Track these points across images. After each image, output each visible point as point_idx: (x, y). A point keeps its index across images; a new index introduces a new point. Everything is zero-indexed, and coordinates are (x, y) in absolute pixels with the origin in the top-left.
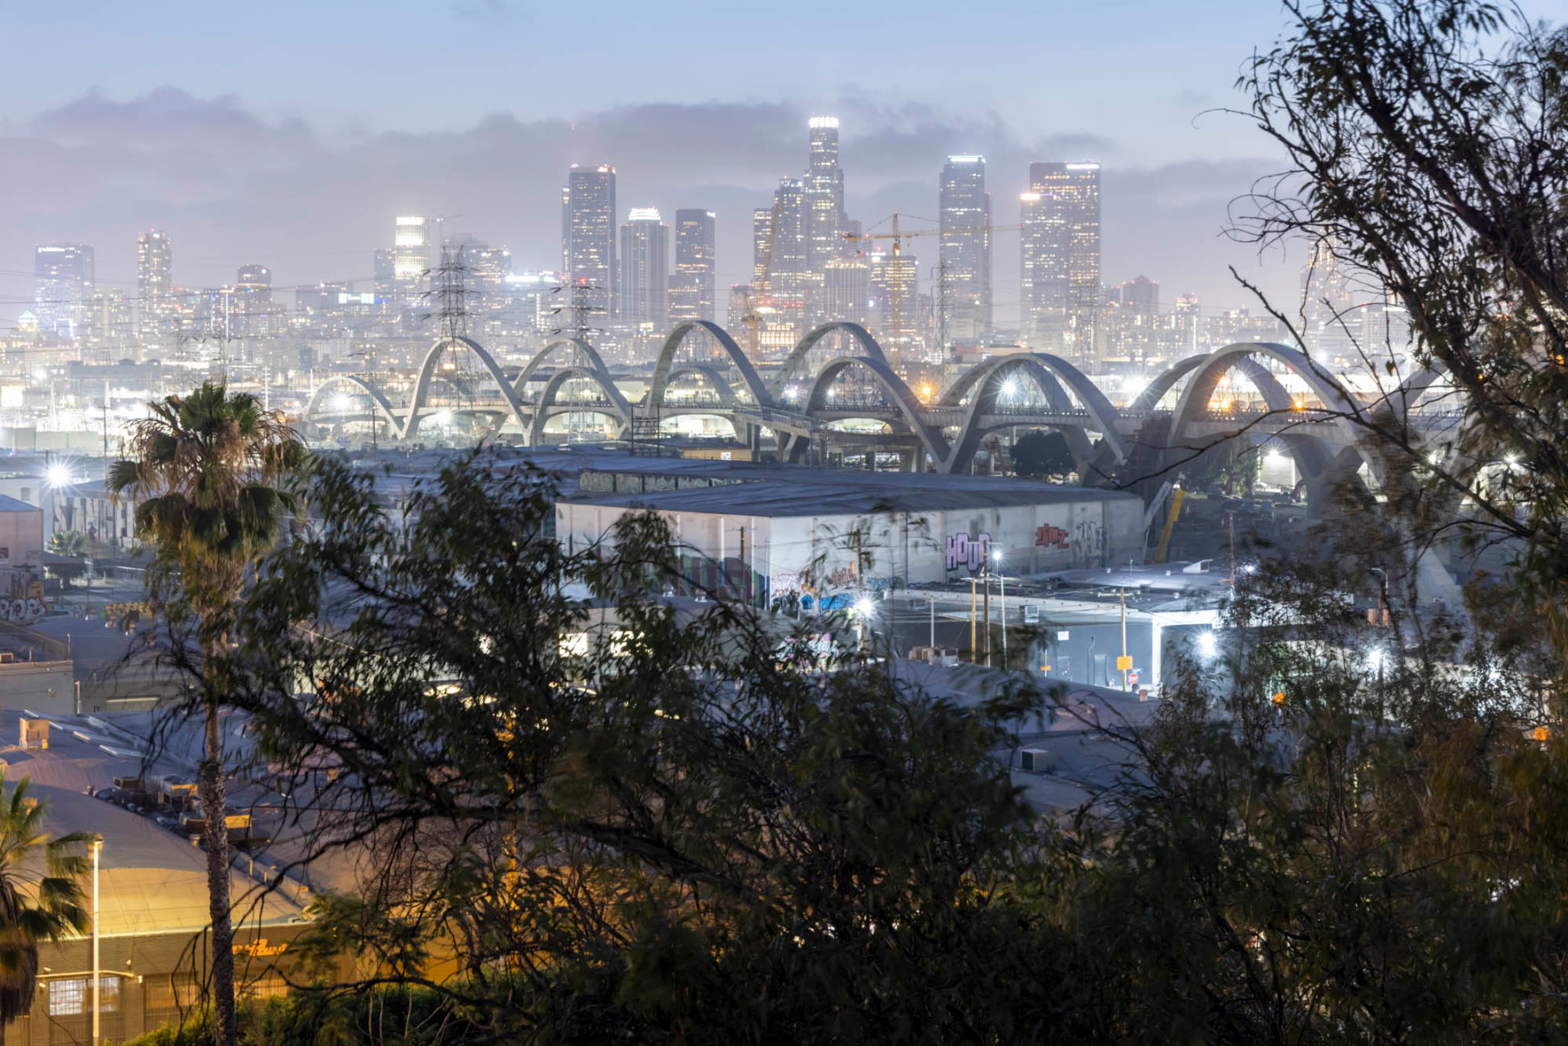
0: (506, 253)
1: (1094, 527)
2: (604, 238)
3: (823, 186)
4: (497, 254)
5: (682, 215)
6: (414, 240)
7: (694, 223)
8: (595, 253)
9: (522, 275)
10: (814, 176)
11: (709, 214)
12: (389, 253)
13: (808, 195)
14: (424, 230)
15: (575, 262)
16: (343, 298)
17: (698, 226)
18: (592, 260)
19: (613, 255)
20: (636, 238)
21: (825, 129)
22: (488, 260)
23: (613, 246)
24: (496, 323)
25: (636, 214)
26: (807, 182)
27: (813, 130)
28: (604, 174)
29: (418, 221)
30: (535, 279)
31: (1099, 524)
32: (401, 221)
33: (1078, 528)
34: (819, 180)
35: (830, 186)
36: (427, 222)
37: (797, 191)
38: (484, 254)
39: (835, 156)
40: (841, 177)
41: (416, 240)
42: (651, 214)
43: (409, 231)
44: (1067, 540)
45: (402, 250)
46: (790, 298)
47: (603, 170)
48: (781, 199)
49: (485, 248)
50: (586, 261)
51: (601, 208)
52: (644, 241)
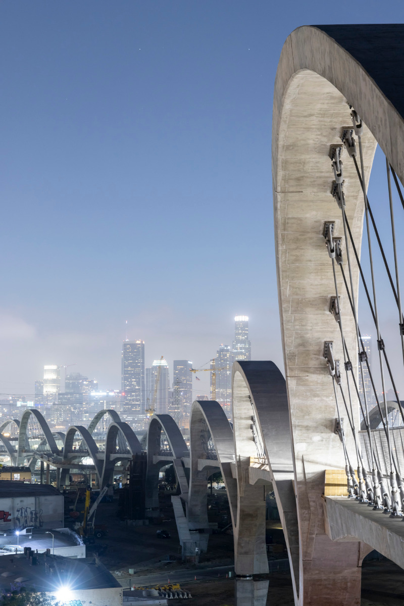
0: (95, 382)
1: (29, 511)
2: (139, 374)
3: (241, 348)
4: (91, 382)
5: (176, 363)
6: (52, 376)
7: (182, 367)
8: (135, 381)
9: (99, 392)
10: (237, 343)
11: (189, 362)
12: (42, 383)
13: (234, 353)
14: (57, 372)
15: (125, 386)
16: (19, 404)
17: (183, 368)
18: (133, 385)
19: (143, 382)
20: (153, 374)
21: (242, 322)
22: (87, 385)
23: (143, 378)
24: (87, 415)
25: (156, 363)
26: (234, 347)
27: (236, 322)
28: (139, 344)
29: (54, 367)
30: (105, 394)
31: (33, 509)
32: (46, 367)
33: (18, 511)
34: (239, 345)
35: (244, 348)
36: (58, 368)
37: (227, 351)
38: (85, 383)
39: (246, 334)
40: (250, 344)
41: (53, 376)
42: (164, 363)
43: (49, 372)
44: (9, 517)
45: (46, 381)
46: (224, 402)
47: (138, 342)
48: (220, 355)
49: (86, 379)
50: (130, 385)
51: (137, 360)
52: (156, 375)
